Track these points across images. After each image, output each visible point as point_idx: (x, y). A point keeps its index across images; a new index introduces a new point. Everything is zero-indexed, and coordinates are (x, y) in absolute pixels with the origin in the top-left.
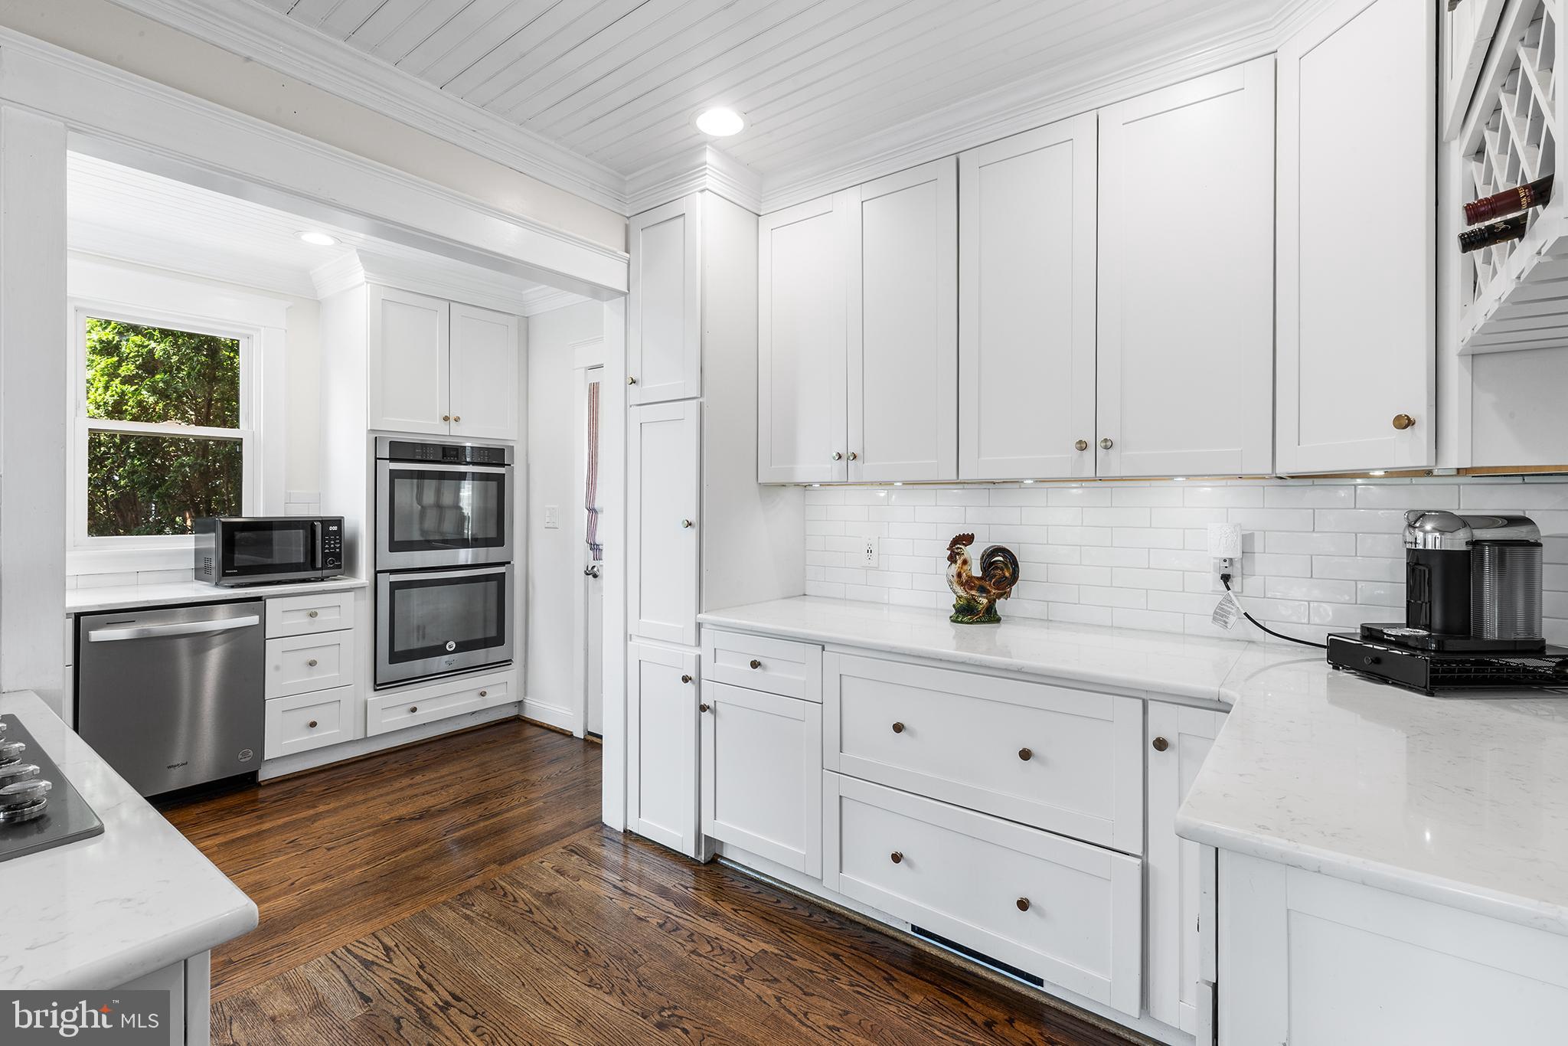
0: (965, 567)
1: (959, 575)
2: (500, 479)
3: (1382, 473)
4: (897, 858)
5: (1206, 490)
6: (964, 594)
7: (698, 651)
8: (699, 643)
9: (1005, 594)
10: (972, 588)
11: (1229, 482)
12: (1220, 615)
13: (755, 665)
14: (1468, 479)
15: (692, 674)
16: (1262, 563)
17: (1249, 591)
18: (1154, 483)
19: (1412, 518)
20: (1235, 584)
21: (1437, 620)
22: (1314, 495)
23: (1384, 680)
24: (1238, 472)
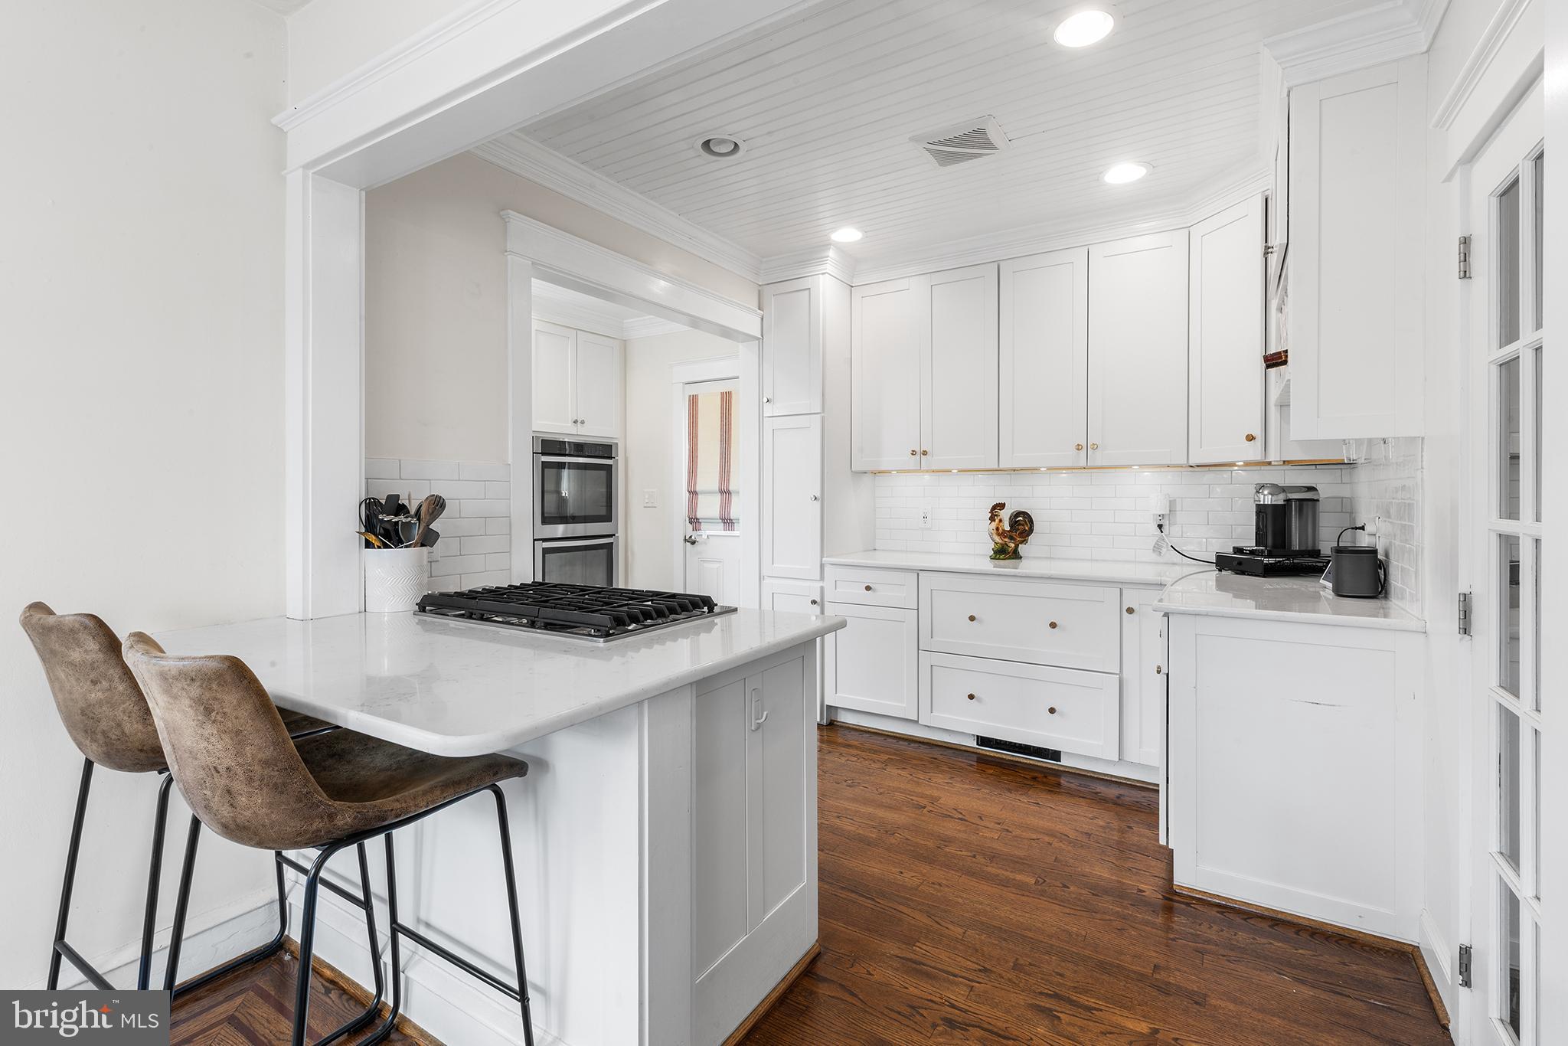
0: (1001, 524)
1: (997, 529)
2: (608, 469)
3: (1242, 463)
4: (971, 697)
5: (1147, 474)
6: (1000, 541)
7: (821, 584)
8: (822, 578)
9: (1024, 541)
10: (1005, 537)
11: (1163, 469)
12: (1157, 548)
13: (868, 588)
14: (1289, 467)
15: (818, 599)
16: (1180, 517)
17: (1173, 532)
18: (1117, 470)
19: (1258, 488)
20: (1166, 529)
21: (1270, 542)
22: (1209, 476)
23: (1243, 573)
24: (1168, 463)
